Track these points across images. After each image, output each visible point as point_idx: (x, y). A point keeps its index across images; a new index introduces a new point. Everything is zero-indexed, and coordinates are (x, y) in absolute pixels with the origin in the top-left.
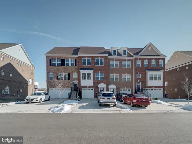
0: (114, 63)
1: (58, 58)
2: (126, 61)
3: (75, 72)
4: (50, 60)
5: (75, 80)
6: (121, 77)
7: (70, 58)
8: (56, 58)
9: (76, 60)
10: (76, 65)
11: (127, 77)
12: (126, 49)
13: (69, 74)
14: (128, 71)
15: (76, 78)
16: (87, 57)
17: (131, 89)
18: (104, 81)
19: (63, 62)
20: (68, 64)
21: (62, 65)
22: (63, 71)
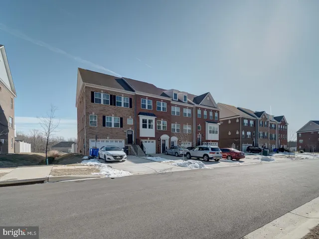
0: (176, 110)
1: (106, 92)
2: (187, 110)
3: (130, 117)
4: (92, 93)
5: (130, 128)
6: (182, 127)
7: (123, 95)
8: (102, 91)
9: (131, 99)
10: (131, 107)
11: (187, 128)
12: (186, 95)
13: (121, 119)
14: (189, 121)
15: (131, 126)
16: (147, 98)
17: (191, 143)
18: (167, 131)
19: (113, 100)
20: (120, 104)
21: (111, 104)
22: (113, 114)
